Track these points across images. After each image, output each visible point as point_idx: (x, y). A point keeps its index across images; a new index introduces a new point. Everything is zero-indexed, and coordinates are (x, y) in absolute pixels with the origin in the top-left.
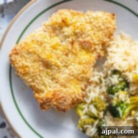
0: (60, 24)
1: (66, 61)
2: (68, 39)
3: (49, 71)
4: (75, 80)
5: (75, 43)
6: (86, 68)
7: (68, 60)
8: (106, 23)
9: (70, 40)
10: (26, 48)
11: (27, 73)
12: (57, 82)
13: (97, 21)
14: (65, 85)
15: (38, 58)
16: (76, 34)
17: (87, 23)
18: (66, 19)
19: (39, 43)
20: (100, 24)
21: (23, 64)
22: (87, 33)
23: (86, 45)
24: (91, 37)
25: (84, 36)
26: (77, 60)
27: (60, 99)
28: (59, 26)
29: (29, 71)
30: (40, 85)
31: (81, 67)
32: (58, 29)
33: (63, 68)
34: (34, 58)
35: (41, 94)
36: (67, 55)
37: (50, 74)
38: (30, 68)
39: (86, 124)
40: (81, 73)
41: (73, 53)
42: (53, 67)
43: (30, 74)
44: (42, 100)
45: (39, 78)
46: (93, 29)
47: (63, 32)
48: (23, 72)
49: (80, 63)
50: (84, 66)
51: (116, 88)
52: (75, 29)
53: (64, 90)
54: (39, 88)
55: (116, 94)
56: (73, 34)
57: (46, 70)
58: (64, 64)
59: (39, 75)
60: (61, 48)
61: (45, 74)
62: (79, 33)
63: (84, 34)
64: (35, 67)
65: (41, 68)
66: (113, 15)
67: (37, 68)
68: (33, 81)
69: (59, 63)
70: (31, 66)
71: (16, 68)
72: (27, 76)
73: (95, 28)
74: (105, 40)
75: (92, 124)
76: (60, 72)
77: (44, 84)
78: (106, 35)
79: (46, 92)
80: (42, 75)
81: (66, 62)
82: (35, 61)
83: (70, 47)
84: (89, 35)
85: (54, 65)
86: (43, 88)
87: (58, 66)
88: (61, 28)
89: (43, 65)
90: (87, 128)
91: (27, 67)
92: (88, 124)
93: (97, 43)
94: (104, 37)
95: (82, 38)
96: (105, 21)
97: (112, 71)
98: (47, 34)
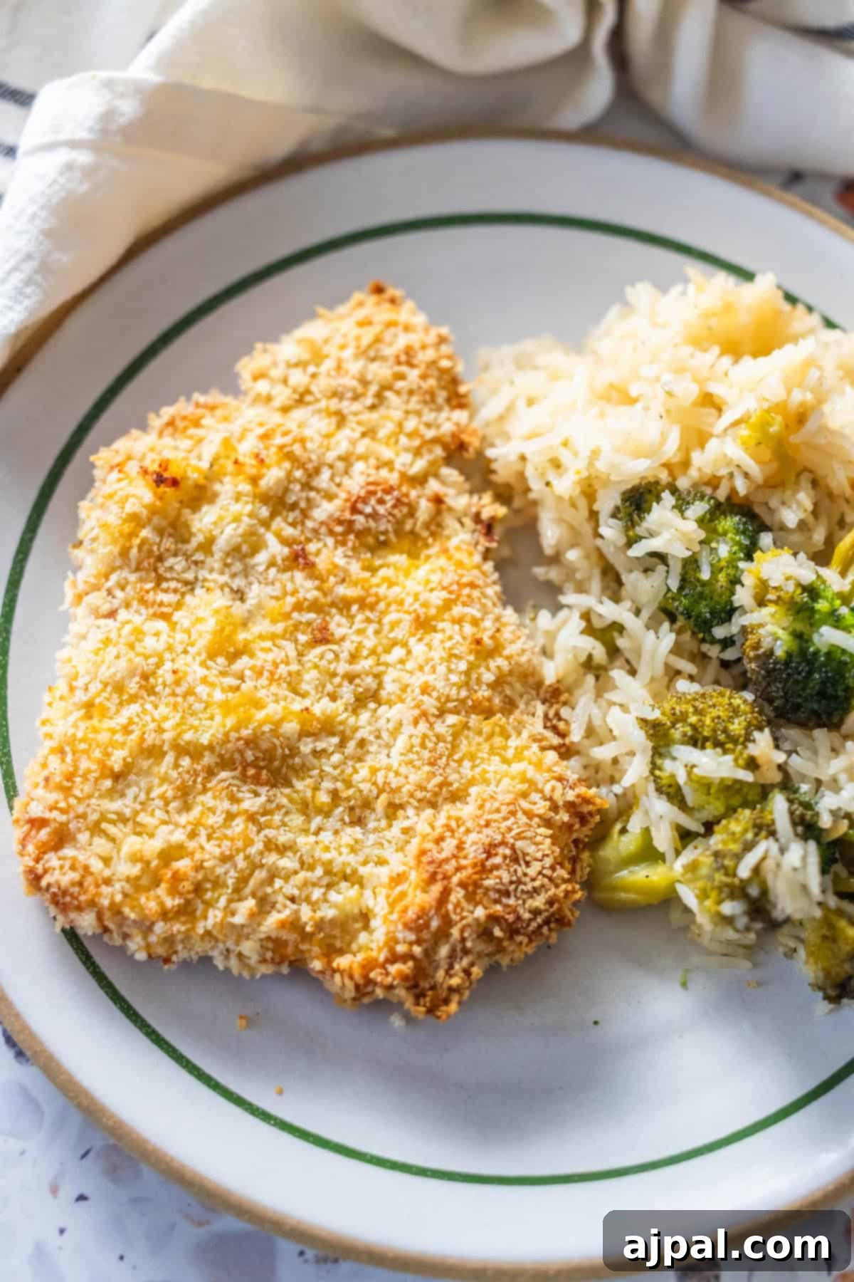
0: (153, 511)
1: (343, 668)
2: (262, 558)
3: (302, 785)
4: (474, 720)
5: (312, 547)
6: (475, 622)
7: (354, 658)
8: (378, 340)
9: (274, 548)
10: (84, 764)
11: (198, 889)
12: (394, 809)
13: (328, 365)
14: (445, 784)
15: (186, 762)
16: (278, 502)
17: (285, 410)
18: (164, 465)
19: (133, 686)
20: (355, 367)
21: (135, 858)
22: (331, 456)
23: (374, 516)
24: (364, 458)
25: (323, 480)
26: (399, 620)
27: (483, 869)
28: (161, 532)
29: (199, 867)
30: (317, 894)
31: (450, 635)
32: (168, 543)
33: (365, 716)
34: (165, 779)
35: (363, 937)
36: (323, 637)
37: (323, 798)
38: (192, 845)
39: (738, 857)
40: (471, 668)
41: (344, 606)
42: (306, 747)
43: (218, 884)
44: (394, 958)
45: (287, 863)
46: (341, 419)
47: (207, 546)
48: (171, 902)
49: (424, 625)
50: (459, 621)
51: (715, 570)
52: (254, 480)
53: (466, 811)
54: (328, 913)
55: (743, 596)
56: (264, 512)
57: (282, 796)
58: (347, 693)
59: (270, 846)
60: (261, 626)
61: (297, 820)
62: (289, 478)
63: (317, 471)
64: (215, 820)
65: (251, 803)
66: (379, 290)
67: (230, 817)
68: (265, 905)
69: (322, 707)
70: (193, 835)
71: (116, 910)
72: (209, 904)
73: (346, 406)
74: (447, 428)
75: (766, 829)
76: (362, 743)
77: (336, 877)
78: (430, 398)
79: (378, 904)
80: (283, 838)
81: (350, 678)
82: (185, 796)
83: (304, 586)
84: (347, 459)
85: (304, 734)
86: (344, 896)
87: (328, 727)
88: (176, 530)
89: (244, 778)
90: (757, 870)
91: (169, 854)
92: (748, 847)
93: (419, 466)
94: (429, 416)
95: (330, 497)
96: (368, 336)
97: (615, 515)
98: (133, 617)
